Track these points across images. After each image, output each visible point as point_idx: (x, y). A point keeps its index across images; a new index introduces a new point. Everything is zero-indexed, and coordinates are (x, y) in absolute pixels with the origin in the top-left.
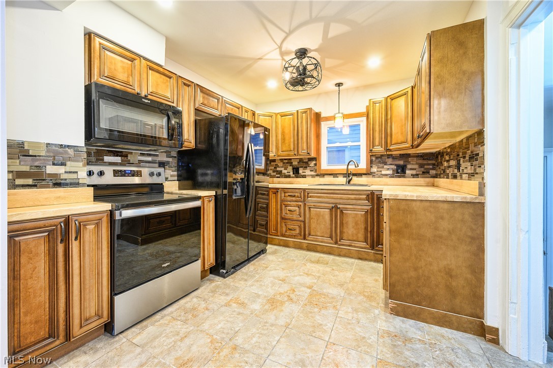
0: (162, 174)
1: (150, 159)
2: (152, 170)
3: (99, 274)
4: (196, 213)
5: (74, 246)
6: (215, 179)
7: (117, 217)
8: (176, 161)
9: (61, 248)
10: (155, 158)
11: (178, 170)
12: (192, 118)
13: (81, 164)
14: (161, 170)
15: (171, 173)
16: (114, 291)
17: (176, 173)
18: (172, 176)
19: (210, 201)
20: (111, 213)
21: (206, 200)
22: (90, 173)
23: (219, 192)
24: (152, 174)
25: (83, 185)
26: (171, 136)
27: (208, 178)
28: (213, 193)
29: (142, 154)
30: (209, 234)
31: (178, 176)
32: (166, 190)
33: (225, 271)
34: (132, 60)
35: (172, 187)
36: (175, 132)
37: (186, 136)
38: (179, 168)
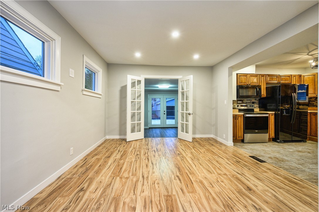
0: (254, 106)
1: (249, 101)
2: (251, 105)
3: (241, 126)
4: (267, 119)
5: (237, 120)
6: (274, 107)
7: (245, 116)
8: (258, 101)
9: (235, 120)
10: (251, 101)
11: (259, 105)
12: (265, 87)
13: (236, 104)
14: (253, 105)
15: (256, 105)
16: (244, 133)
17: (258, 105)
18: (256, 106)
19: (272, 115)
20: (244, 115)
21: (271, 115)
22: (238, 106)
23: (277, 112)
24: (250, 106)
25: (236, 109)
26: (257, 94)
27: (272, 107)
28: (274, 112)
29: (247, 100)
30: (272, 126)
31: (259, 106)
32: (255, 111)
33: (279, 141)
34: (246, 76)
35: (257, 110)
36: (259, 93)
37: (262, 93)
38: (259, 104)
